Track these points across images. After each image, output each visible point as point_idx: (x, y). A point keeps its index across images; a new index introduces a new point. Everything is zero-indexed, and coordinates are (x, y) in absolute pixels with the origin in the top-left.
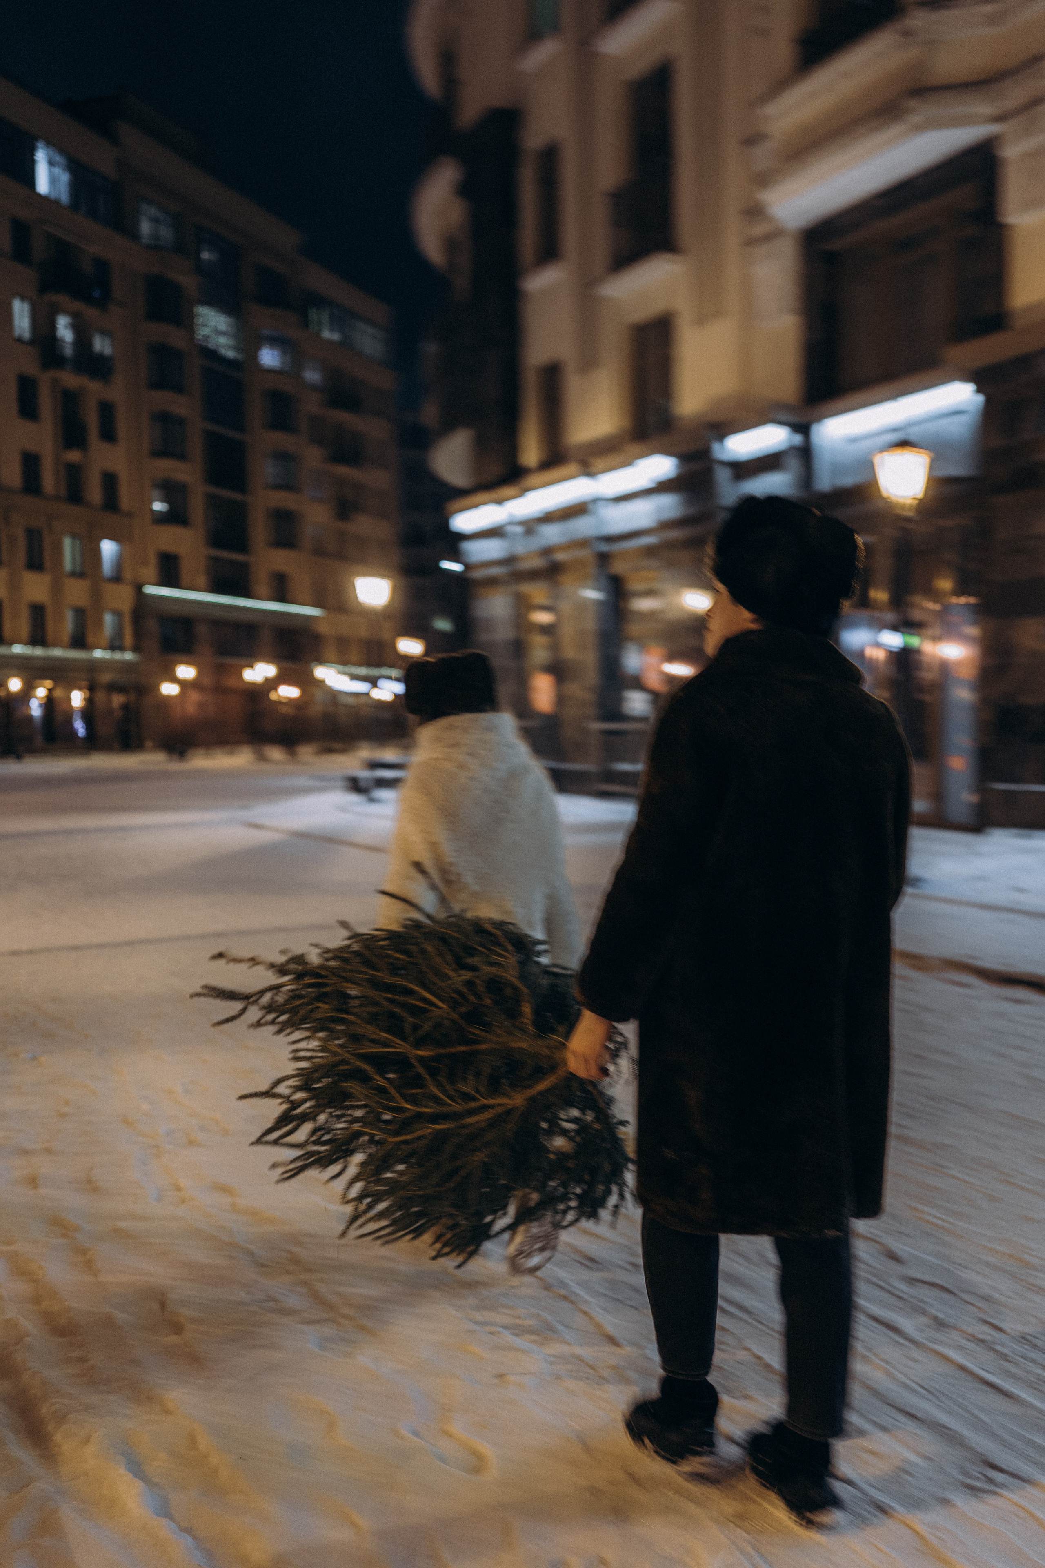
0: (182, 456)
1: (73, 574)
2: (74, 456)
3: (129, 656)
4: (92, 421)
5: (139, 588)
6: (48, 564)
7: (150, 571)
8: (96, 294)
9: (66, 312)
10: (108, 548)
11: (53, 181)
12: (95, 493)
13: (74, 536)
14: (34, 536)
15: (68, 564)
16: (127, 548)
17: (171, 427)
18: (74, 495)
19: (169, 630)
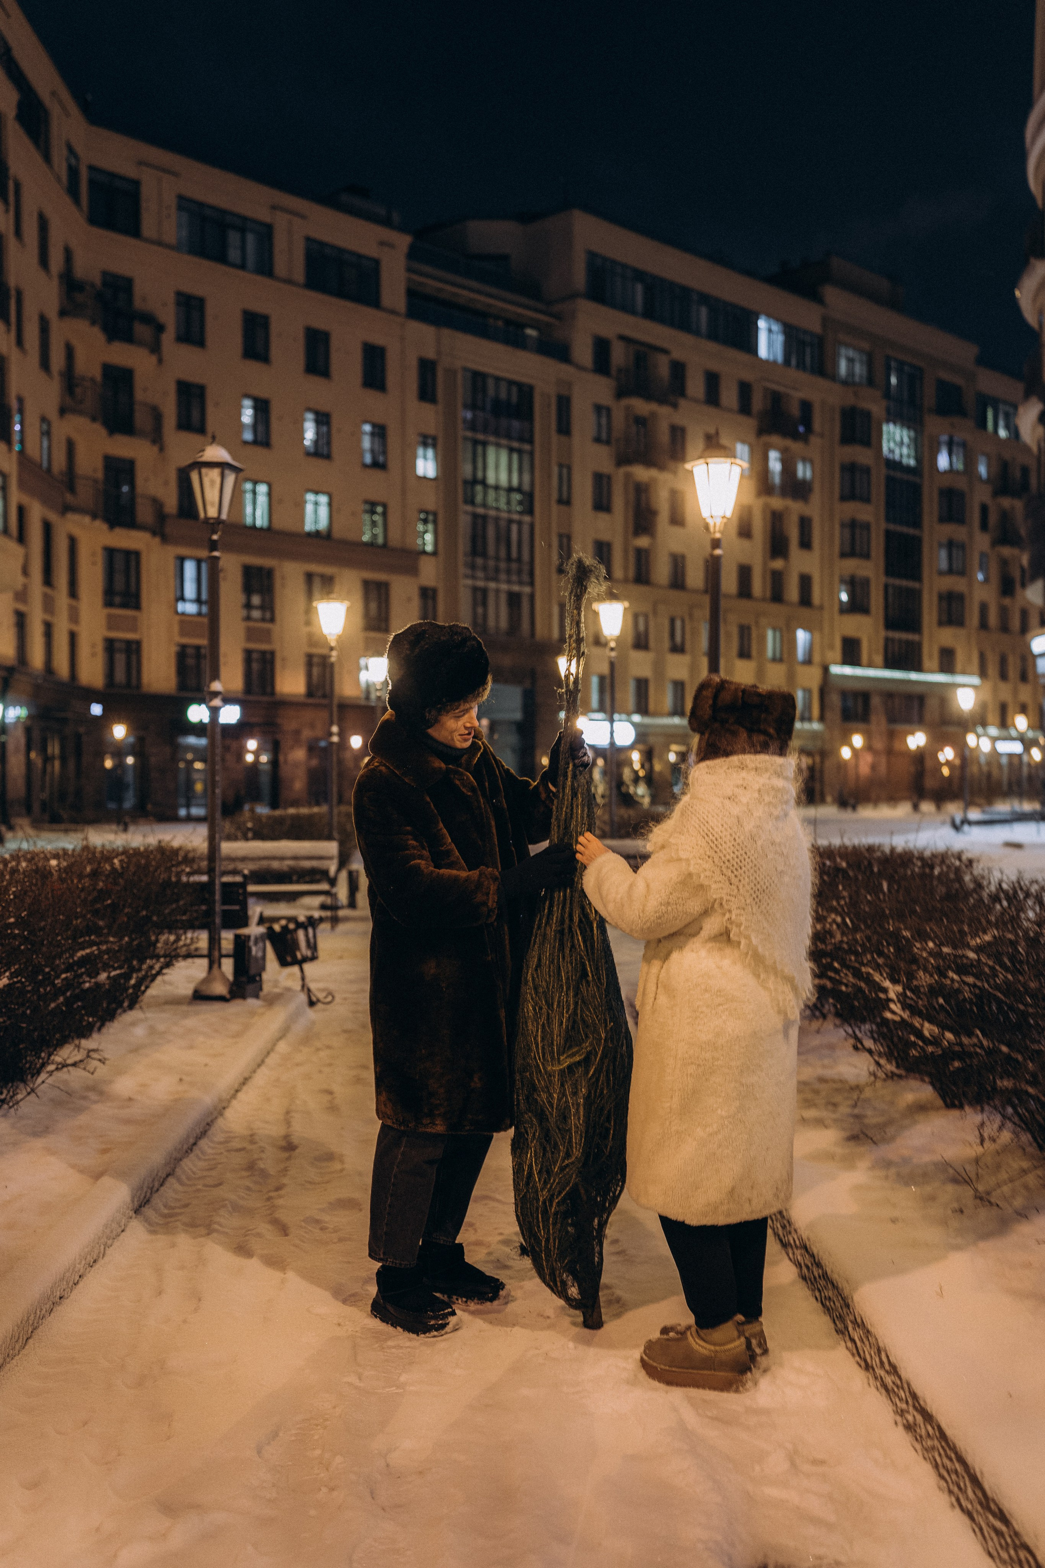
0: (866, 556)
1: (774, 660)
2: (778, 564)
3: (816, 726)
4: (793, 534)
5: (826, 669)
6: (754, 653)
7: (837, 653)
8: (801, 429)
9: (776, 448)
10: (802, 636)
11: (770, 344)
12: (793, 592)
13: (774, 629)
14: (744, 632)
15: (769, 653)
16: (817, 635)
17: (858, 531)
18: (777, 596)
19: (850, 703)
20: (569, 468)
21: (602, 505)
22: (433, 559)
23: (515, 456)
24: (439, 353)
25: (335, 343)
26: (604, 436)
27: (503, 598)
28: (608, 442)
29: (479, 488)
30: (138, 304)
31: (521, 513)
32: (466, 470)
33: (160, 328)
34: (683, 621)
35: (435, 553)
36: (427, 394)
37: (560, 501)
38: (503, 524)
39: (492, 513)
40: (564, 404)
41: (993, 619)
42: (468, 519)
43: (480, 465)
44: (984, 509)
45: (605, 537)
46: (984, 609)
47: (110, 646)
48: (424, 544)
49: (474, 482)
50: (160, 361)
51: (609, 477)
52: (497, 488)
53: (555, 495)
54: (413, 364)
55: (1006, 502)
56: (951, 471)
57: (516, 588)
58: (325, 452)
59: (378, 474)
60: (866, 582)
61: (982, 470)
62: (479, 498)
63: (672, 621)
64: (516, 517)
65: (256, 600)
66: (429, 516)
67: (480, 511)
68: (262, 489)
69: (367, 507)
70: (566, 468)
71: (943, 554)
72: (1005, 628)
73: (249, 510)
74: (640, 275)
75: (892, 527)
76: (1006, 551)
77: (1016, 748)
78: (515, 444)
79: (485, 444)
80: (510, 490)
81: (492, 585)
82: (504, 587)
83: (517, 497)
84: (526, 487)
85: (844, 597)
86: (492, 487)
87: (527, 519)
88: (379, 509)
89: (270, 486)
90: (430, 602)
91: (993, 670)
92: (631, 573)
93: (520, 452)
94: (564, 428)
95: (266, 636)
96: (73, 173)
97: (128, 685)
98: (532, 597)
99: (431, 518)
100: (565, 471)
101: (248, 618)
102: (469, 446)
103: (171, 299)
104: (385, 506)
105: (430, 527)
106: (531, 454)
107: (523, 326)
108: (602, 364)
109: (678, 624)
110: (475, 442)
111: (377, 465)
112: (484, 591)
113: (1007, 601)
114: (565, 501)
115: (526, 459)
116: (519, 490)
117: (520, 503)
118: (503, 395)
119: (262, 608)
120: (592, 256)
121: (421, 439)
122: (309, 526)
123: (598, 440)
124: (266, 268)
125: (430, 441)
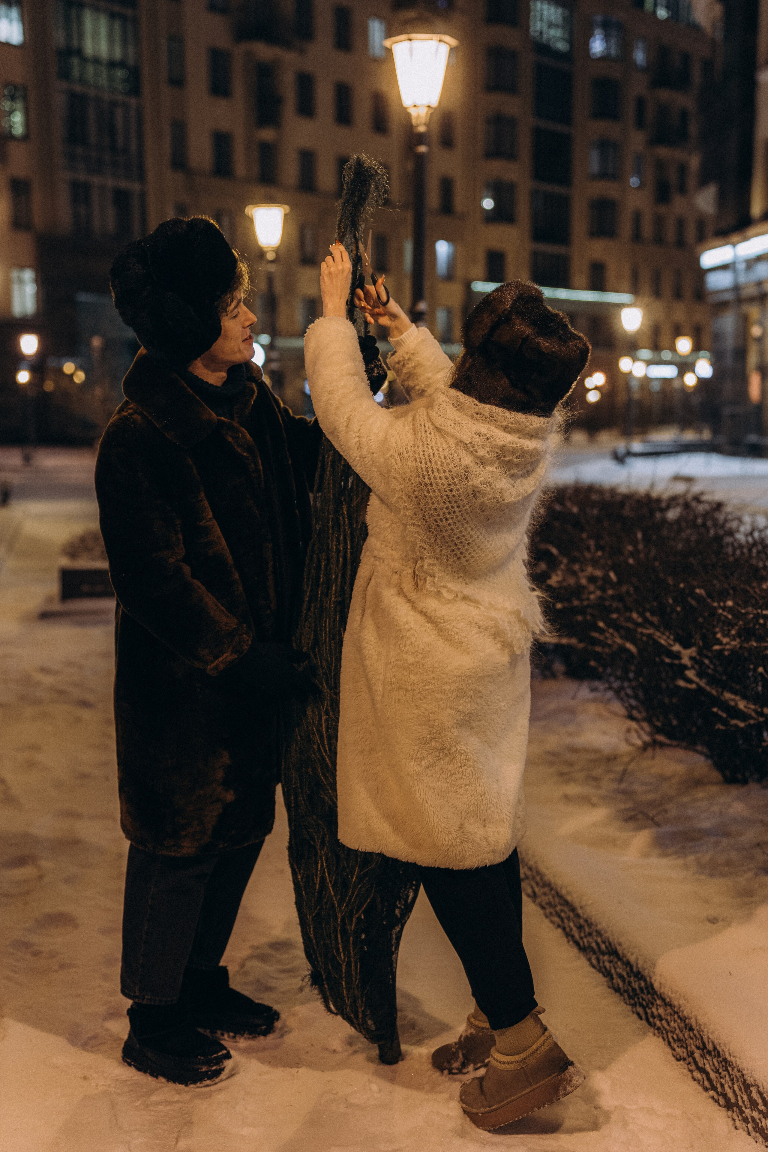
0: (512, 157)
5: (468, 285)
7: (479, 269)
10: (443, 248)
12: (433, 198)
14: (381, 240)
15: (408, 266)
16: (460, 247)
20: (181, 42)
21: (220, 88)
22: (23, 146)
23: (116, 24)
27: (109, 196)
28: (224, 11)
29: (75, 60)
31: (125, 94)
32: (59, 37)
34: (313, 227)
35: (26, 138)
37: (171, 81)
38: (105, 107)
39: (92, 92)
41: (647, 229)
42: (63, 97)
43: (74, 31)
44: (641, 103)
45: (225, 126)
46: (637, 217)
48: (11, 127)
49: (69, 52)
51: (227, 55)
52: (96, 61)
53: (165, 74)
55: (665, 95)
56: (605, 58)
57: (124, 184)
60: (513, 187)
61: (640, 56)
62: (76, 73)
64: (120, 98)
66: (16, 92)
67: (78, 88)
70: (176, 41)
71: (595, 155)
72: (659, 240)
75: (540, 123)
76: (663, 152)
77: (669, 372)
78: (116, 8)
79: (79, 6)
80: (112, 64)
81: (95, 180)
82: (109, 183)
83: (120, 74)
84: (131, 61)
85: (488, 204)
86: (90, 59)
87: (133, 101)
91: (646, 286)
93: (122, 18)
98: (143, 196)
99: (19, 93)
100: (175, 45)
102: (61, 7)
105: (19, 105)
106: (136, 21)
109: (308, 230)
112: (87, 187)
113: (662, 209)
114: (177, 82)
115: (130, 27)
116: (122, 65)
117: (125, 80)
123: (212, 7)
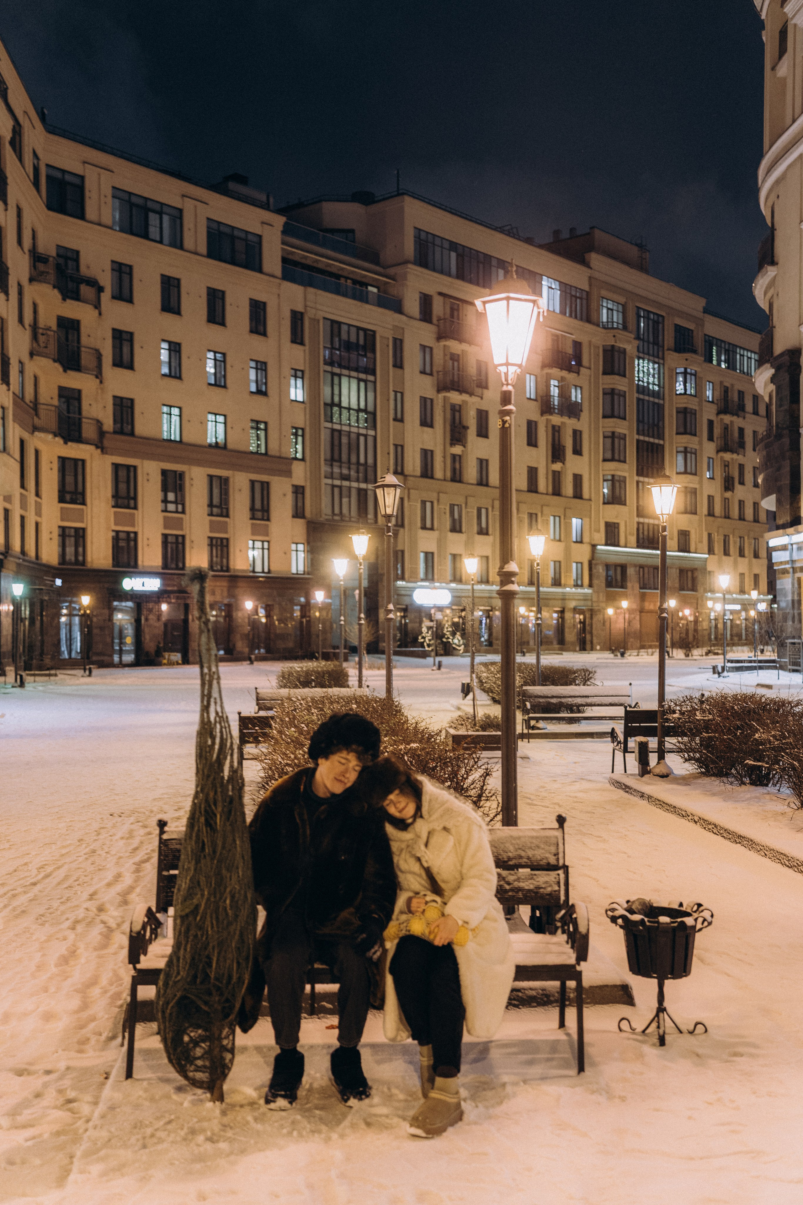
0: (623, 460)
1: (555, 539)
2: (557, 466)
3: (586, 591)
4: (568, 443)
5: (594, 548)
7: (602, 536)
8: (574, 363)
9: (555, 378)
10: (575, 522)
11: (550, 298)
12: (568, 488)
13: (554, 516)
14: (532, 517)
15: (551, 534)
16: (586, 520)
17: (616, 440)
18: (557, 492)
19: (611, 573)
20: (402, 394)
21: (426, 422)
22: (302, 463)
23: (362, 385)
24: (306, 306)
25: (229, 299)
26: (428, 370)
27: (354, 493)
28: (431, 374)
29: (336, 409)
30: (83, 270)
31: (366, 428)
32: (327, 395)
33: (101, 289)
34: (487, 509)
35: (303, 459)
36: (297, 338)
37: (395, 419)
38: (353, 436)
39: (346, 428)
40: (398, 344)
42: (328, 432)
43: (336, 392)
44: (711, 423)
45: (429, 446)
46: (711, 500)
47: (64, 532)
48: (296, 452)
49: (332, 404)
50: (100, 314)
51: (432, 400)
52: (349, 409)
53: (392, 416)
54: (288, 315)
55: (727, 419)
56: (685, 394)
57: (363, 486)
58: (223, 384)
59: (260, 398)
60: (623, 480)
61: (709, 394)
62: (336, 417)
63: (479, 510)
64: (363, 431)
65: (171, 496)
66: (297, 432)
67: (337, 427)
68: (175, 411)
69: (254, 425)
70: (400, 394)
71: (680, 458)
72: (727, 516)
73: (165, 427)
74: (454, 246)
75: (642, 438)
76: (728, 456)
78: (362, 376)
79: (340, 376)
80: (359, 410)
81: (346, 484)
82: (355, 485)
83: (363, 415)
84: (370, 408)
86: (345, 408)
87: (371, 433)
88: (262, 426)
89: (180, 408)
90: (300, 496)
91: (718, 547)
92: (449, 474)
93: (365, 381)
94: (399, 364)
95: (179, 524)
96: (36, 170)
97: (77, 562)
98: (375, 493)
99: (300, 432)
100: (399, 395)
101: (165, 511)
102: (329, 376)
103: (108, 267)
104: (266, 423)
105: (300, 439)
106: (375, 383)
107: (367, 285)
108: (426, 315)
109: (483, 511)
110: (333, 374)
111: (259, 392)
112: (340, 488)
113: (728, 494)
114: (399, 419)
115: (370, 385)
116: (365, 411)
117: (366, 420)
118: (353, 339)
119: (176, 502)
120: (418, 230)
121: (293, 372)
122: (211, 440)
123: (423, 372)
124: (177, 243)
125: (299, 374)
